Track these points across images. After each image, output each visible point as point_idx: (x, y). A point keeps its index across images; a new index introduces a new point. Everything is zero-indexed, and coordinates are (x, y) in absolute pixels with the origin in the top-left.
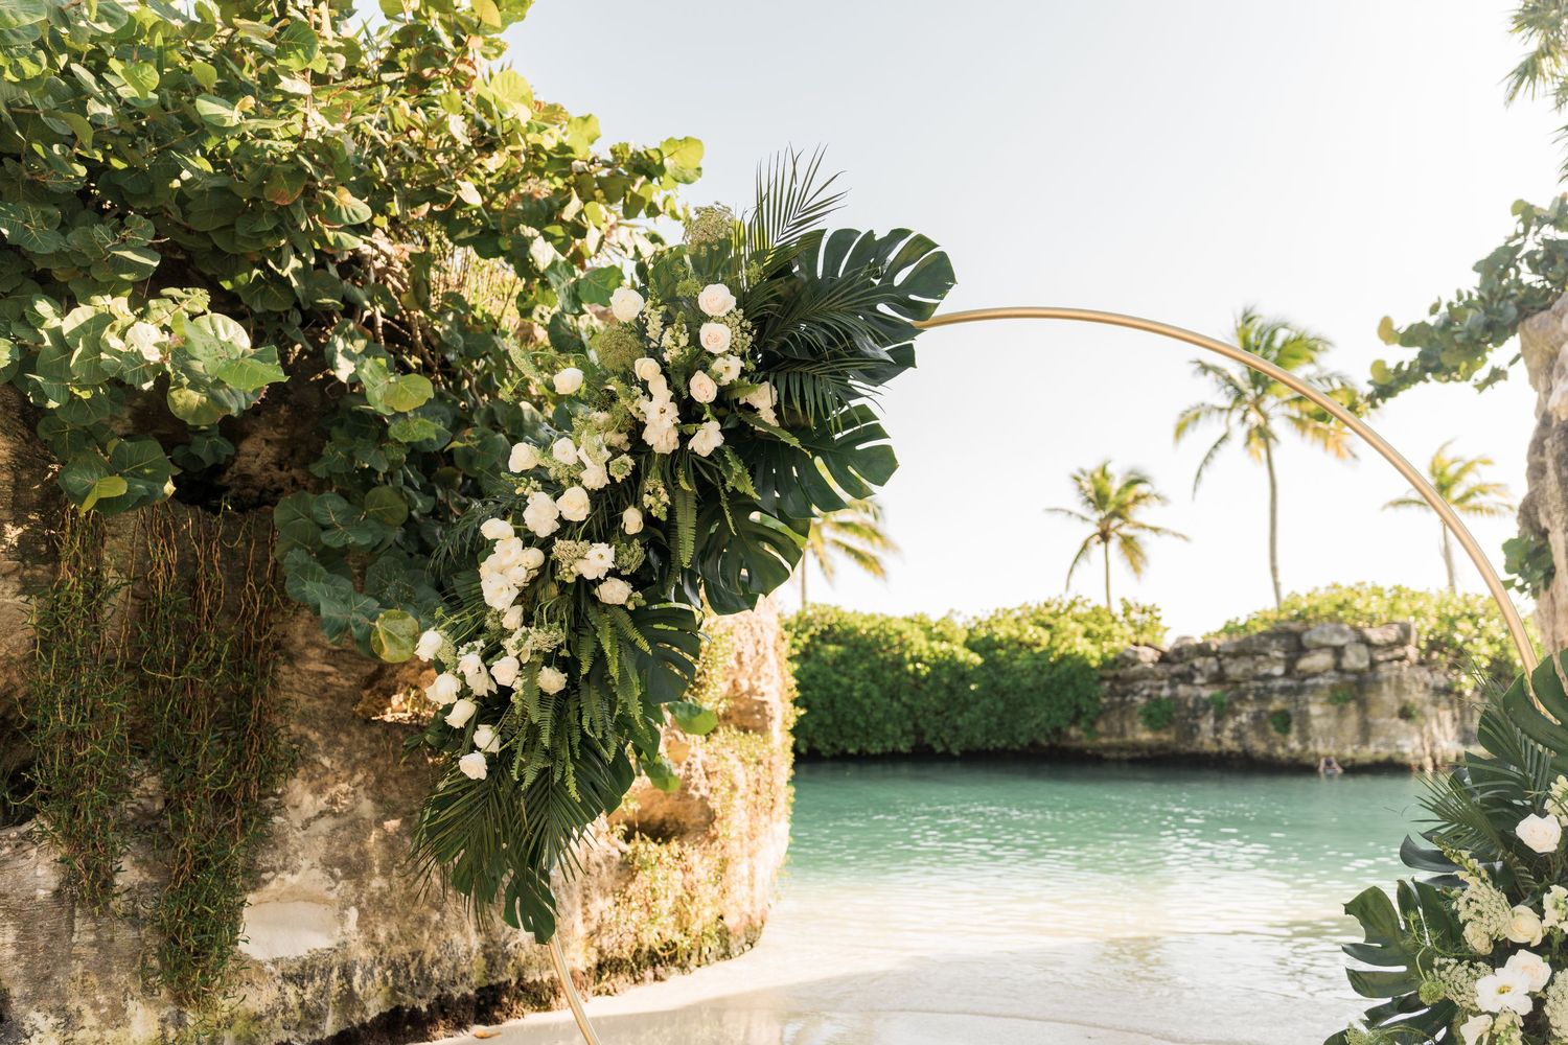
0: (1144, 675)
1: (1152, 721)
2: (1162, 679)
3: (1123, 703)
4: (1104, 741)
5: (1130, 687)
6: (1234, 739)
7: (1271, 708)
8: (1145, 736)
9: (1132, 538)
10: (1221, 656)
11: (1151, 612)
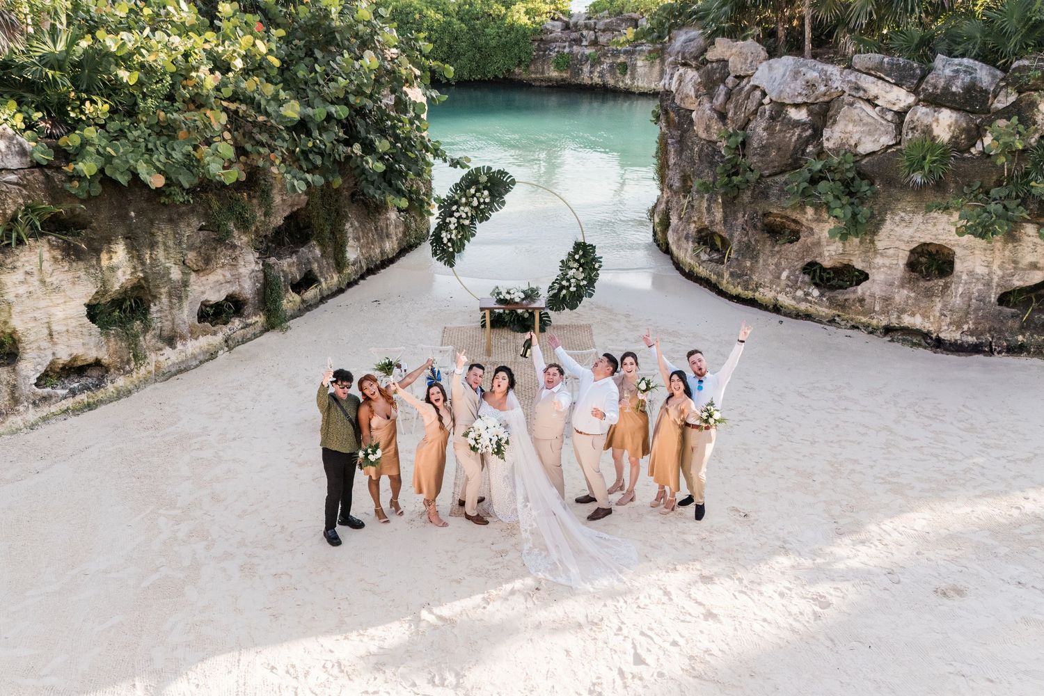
0: (554, 40)
1: (558, 66)
2: (565, 42)
3: (544, 55)
4: (533, 76)
5: (548, 46)
6: (599, 77)
7: (619, 61)
8: (554, 74)
10: (596, 30)
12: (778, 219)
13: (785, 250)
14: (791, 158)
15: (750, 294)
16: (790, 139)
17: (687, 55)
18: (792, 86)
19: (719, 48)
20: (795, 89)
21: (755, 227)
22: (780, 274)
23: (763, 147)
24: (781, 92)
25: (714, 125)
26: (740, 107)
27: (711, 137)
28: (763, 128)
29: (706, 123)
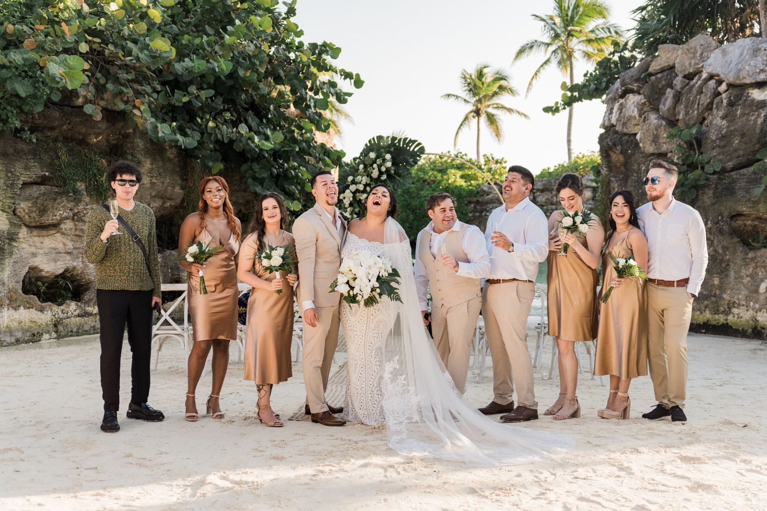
3: (480, 216)
5: (484, 207)
9: (493, 115)
10: (534, 191)
11: (500, 163)
12: (749, 222)
13: (762, 256)
14: (759, 141)
15: (721, 319)
16: (755, 121)
17: (628, 81)
18: (752, 63)
19: (663, 56)
20: (755, 66)
21: (721, 232)
22: (758, 286)
23: (724, 137)
24: (740, 70)
25: (662, 133)
26: (691, 105)
27: (660, 149)
28: (720, 117)
29: (653, 133)
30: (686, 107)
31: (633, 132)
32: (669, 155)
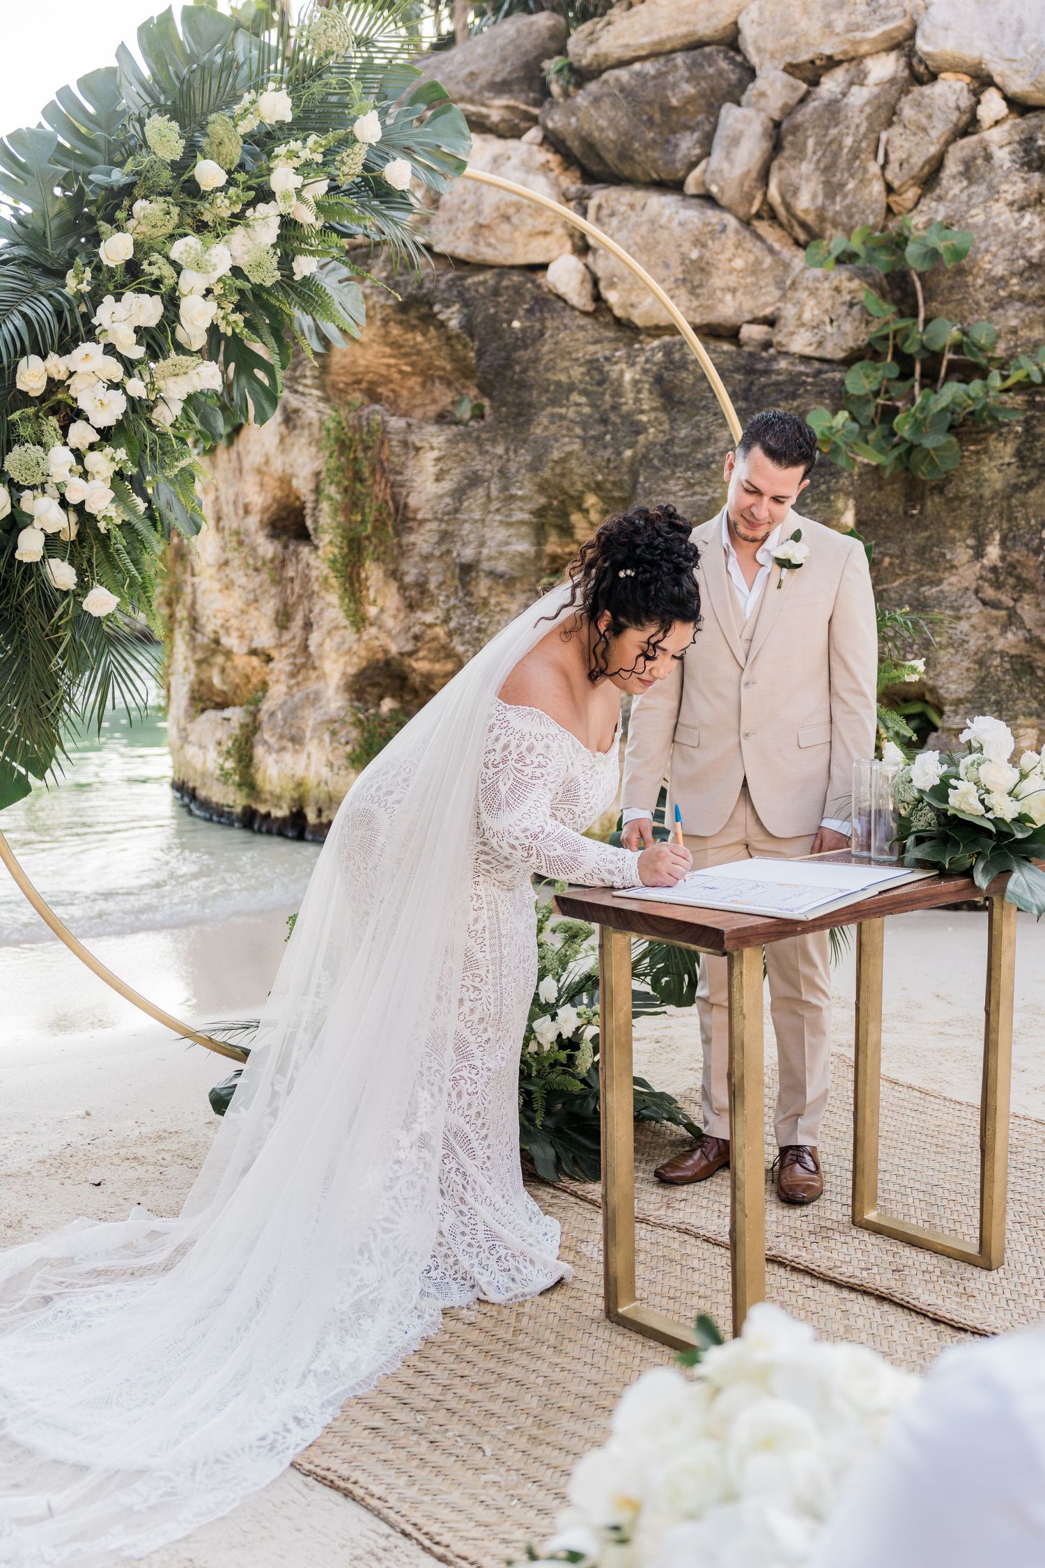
25: (728, 254)
26: (850, 163)
27: (710, 308)
28: (1011, 204)
29: (684, 258)
30: (828, 169)
31: (520, 260)
32: (752, 333)
